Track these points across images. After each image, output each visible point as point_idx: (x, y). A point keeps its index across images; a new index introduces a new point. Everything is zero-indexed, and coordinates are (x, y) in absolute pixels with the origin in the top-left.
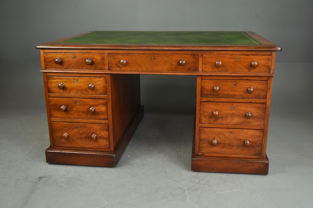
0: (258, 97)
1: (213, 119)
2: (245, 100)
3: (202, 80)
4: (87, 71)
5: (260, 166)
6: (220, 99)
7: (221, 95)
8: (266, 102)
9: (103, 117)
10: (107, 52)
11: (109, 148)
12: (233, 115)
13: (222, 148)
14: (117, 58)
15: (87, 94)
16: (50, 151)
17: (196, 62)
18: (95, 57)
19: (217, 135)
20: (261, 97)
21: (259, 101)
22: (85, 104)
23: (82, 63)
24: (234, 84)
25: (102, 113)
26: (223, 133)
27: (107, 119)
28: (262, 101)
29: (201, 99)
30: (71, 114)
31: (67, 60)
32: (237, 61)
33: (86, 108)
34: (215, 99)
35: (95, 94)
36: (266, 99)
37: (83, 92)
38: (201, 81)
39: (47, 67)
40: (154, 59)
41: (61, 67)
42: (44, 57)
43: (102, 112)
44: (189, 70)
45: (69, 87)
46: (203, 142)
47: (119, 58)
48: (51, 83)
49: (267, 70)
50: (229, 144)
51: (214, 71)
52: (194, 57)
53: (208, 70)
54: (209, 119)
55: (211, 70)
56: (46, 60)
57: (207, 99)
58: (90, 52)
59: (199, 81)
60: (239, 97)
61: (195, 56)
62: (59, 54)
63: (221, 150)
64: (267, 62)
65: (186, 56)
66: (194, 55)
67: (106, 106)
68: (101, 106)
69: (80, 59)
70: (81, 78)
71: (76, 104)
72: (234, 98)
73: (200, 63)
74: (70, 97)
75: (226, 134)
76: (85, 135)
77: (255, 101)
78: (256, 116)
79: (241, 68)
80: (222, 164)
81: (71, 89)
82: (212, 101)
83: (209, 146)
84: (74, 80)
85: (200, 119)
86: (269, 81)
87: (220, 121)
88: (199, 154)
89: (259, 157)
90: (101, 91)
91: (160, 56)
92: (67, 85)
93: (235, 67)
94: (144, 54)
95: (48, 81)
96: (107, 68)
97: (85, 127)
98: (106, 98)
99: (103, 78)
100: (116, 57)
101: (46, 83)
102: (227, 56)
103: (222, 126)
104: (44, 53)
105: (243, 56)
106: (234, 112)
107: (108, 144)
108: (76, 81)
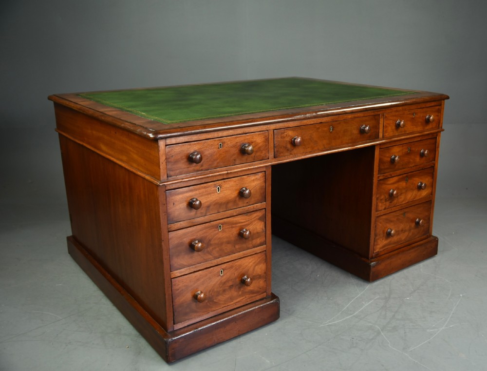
0: (428, 160)
1: (389, 201)
2: (417, 168)
3: (381, 149)
5: (432, 247)
6: (396, 172)
7: (396, 167)
8: (434, 165)
9: (258, 241)
10: (273, 127)
11: (266, 291)
12: (407, 190)
14: (287, 135)
15: (235, 207)
17: (376, 127)
18: (255, 140)
20: (431, 159)
21: (429, 165)
22: (232, 224)
23: (234, 154)
24: (409, 148)
25: (258, 235)
27: (264, 243)
28: (431, 164)
29: (378, 177)
30: (208, 252)
31: (209, 154)
32: (414, 118)
33: (235, 231)
34: (391, 173)
35: (247, 204)
36: (435, 161)
37: (230, 205)
38: (380, 151)
39: (171, 173)
40: (333, 130)
42: (166, 154)
43: (257, 233)
44: (369, 138)
45: (206, 202)
46: (378, 237)
47: (289, 136)
48: (174, 204)
49: (437, 124)
50: (402, 231)
51: (394, 134)
52: (375, 119)
53: (388, 134)
54: (385, 203)
55: (391, 134)
56: (169, 160)
57: (384, 176)
58: (247, 132)
59: (377, 152)
60: (413, 165)
62: (195, 144)
64: (438, 114)
65: (367, 118)
66: (375, 116)
67: (264, 221)
68: (256, 222)
69: (231, 147)
70: (227, 181)
71: (217, 232)
72: (408, 167)
73: (381, 126)
74: (207, 221)
75: (400, 218)
76: (230, 284)
77: (426, 166)
79: (417, 126)
81: (208, 207)
82: (389, 176)
83: (383, 240)
84: (215, 188)
85: (377, 205)
86: (437, 138)
87: (396, 201)
88: (374, 255)
89: (427, 236)
90: (258, 196)
91: (340, 123)
92: (204, 199)
93: (412, 125)
94: (321, 123)
95: (168, 199)
96: (271, 155)
97: (231, 268)
98: (264, 207)
99: (260, 174)
100: (285, 133)
101: (164, 204)
102: (406, 112)
103: (397, 208)
104: (166, 145)
105: (419, 110)
106: (408, 185)
107: (265, 285)
108: (218, 188)
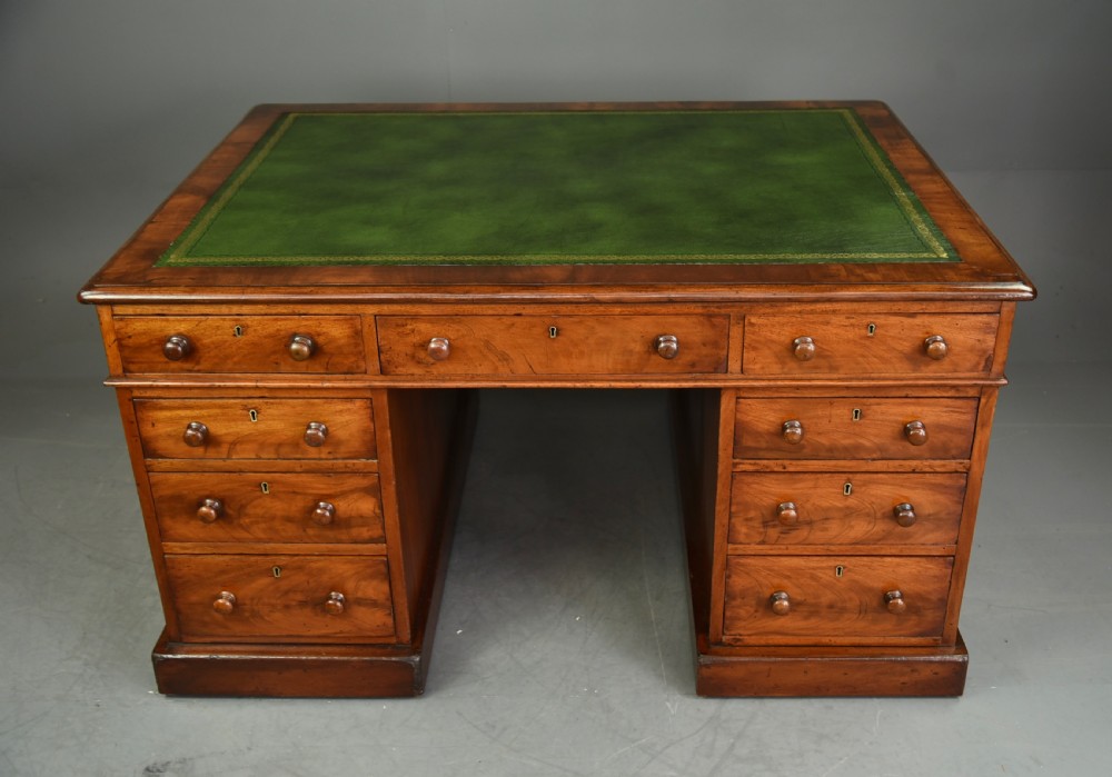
0: (942, 452)
1: (778, 529)
2: (893, 465)
3: (741, 400)
4: (295, 380)
5: (936, 673)
6: (804, 462)
7: (806, 451)
8: (969, 469)
9: (365, 533)
10: (372, 310)
11: (396, 633)
12: (848, 514)
13: (806, 618)
14: (413, 331)
15: (298, 456)
16: (170, 656)
17: (719, 342)
18: (324, 330)
19: (788, 577)
20: (954, 452)
21: (944, 466)
22: (294, 492)
23: (274, 352)
24: (857, 412)
25: (362, 520)
26: (811, 571)
27: (381, 540)
28: (953, 464)
29: (735, 465)
30: (241, 526)
31: (213, 343)
32: (872, 337)
33: (297, 506)
34: (786, 462)
35: (331, 456)
36: (970, 459)
37: (284, 451)
38: (737, 403)
39: (132, 367)
40: (558, 334)
41: (187, 366)
42: (117, 332)
43: (361, 517)
44: (692, 367)
45: (226, 434)
46: (739, 601)
47: (420, 333)
48: (153, 425)
49: (978, 364)
50: (831, 606)
51: (786, 370)
52: (713, 326)
53: (763, 368)
54: (762, 530)
55: (776, 369)
56: (124, 342)
57: (755, 464)
58: (302, 311)
59: (726, 404)
60: (874, 456)
61: (716, 321)
62: (178, 321)
63: (802, 624)
64: (980, 337)
65: (682, 320)
66: (710, 316)
67: (374, 496)
68: (355, 496)
69: (265, 337)
70: (272, 404)
71: (258, 494)
72: (854, 459)
73: (735, 343)
74: (231, 469)
75: (820, 575)
76: (300, 597)
77: (930, 466)
78: (929, 515)
79: (884, 360)
80: (805, 672)
81: (233, 444)
82: (776, 469)
83: (758, 614)
84: (245, 412)
85: (731, 530)
86: (983, 400)
87: (803, 533)
88: (724, 638)
89: (936, 640)
90: (356, 445)
91: (581, 322)
92: (218, 429)
93: (863, 356)
94: (519, 315)
95: (139, 414)
96: (374, 365)
97: (300, 568)
98: (375, 469)
99: (358, 403)
100: (409, 327)
101: (132, 422)
102: (835, 320)
103: (810, 550)
104: (113, 315)
105: (893, 320)
106: (852, 501)
107: (390, 621)
108: (253, 413)
